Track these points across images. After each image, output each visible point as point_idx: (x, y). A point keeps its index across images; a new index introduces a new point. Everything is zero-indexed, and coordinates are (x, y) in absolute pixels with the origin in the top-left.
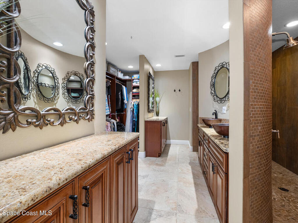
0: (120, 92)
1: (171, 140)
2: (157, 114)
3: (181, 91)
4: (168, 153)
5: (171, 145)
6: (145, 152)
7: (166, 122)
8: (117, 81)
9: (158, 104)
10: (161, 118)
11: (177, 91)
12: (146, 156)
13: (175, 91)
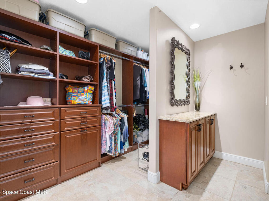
0: (139, 77)
1: (222, 153)
2: (197, 107)
3: (244, 66)
4: (207, 183)
5: (222, 162)
6: (159, 172)
7: (212, 121)
8: (135, 63)
9: (197, 92)
10: (204, 113)
11: (237, 66)
12: (162, 180)
13: (231, 68)
